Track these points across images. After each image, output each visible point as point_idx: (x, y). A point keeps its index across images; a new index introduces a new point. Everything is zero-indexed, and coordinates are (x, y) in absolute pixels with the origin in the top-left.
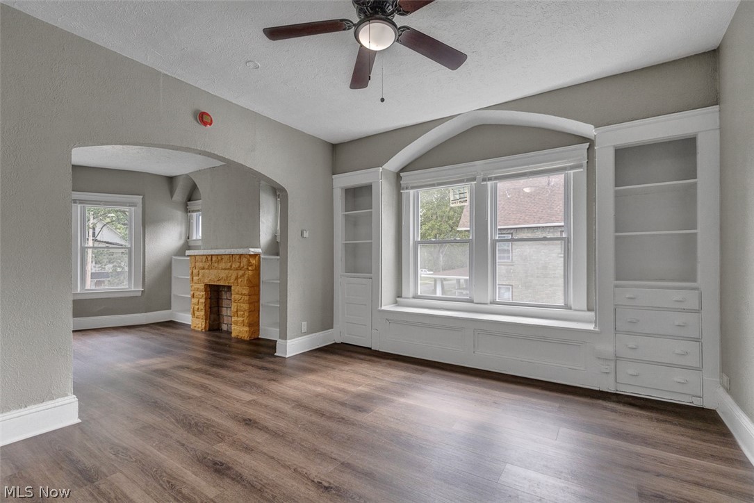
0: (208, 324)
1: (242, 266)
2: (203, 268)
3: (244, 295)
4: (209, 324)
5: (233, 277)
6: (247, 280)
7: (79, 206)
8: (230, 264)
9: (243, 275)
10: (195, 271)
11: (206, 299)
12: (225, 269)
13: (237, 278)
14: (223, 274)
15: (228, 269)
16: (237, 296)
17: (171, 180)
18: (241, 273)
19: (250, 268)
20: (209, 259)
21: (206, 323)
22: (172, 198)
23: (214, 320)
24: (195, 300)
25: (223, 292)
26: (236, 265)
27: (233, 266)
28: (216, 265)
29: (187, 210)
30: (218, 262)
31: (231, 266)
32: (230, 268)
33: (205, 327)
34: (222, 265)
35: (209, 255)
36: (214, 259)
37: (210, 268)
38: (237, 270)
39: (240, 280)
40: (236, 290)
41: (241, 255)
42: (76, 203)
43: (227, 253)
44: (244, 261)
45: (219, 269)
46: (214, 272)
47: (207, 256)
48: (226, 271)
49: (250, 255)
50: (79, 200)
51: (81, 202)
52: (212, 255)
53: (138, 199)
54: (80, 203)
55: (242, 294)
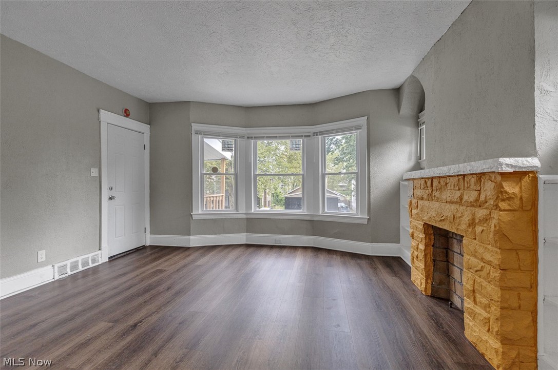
0: (429, 286)
1: (482, 198)
2: (422, 199)
3: (489, 263)
4: (433, 287)
5: (466, 218)
6: (496, 233)
7: (320, 137)
8: (458, 194)
9: (486, 219)
10: (414, 201)
11: (426, 245)
12: (451, 202)
13: (472, 224)
14: (449, 210)
15: (456, 203)
16: (473, 261)
17: (397, 92)
18: (481, 213)
19: (503, 205)
20: (429, 183)
21: (427, 282)
22: (399, 113)
23: (441, 283)
24: (414, 243)
25: (455, 241)
26: (470, 196)
27: (465, 198)
28: (437, 194)
29: (418, 124)
30: (440, 189)
31: (461, 198)
32: (460, 201)
33: (426, 288)
34: (447, 195)
35: (428, 178)
36: (435, 183)
37: (430, 197)
38: (473, 206)
39: (479, 229)
40: (472, 249)
41: (480, 176)
42: (317, 135)
43: (452, 173)
44: (488, 188)
45: (441, 201)
46: (435, 205)
47: (425, 179)
48: (453, 207)
49: (503, 175)
50: (320, 132)
51: (321, 133)
52: (432, 178)
53: (363, 121)
54: (320, 135)
55: (482, 260)
